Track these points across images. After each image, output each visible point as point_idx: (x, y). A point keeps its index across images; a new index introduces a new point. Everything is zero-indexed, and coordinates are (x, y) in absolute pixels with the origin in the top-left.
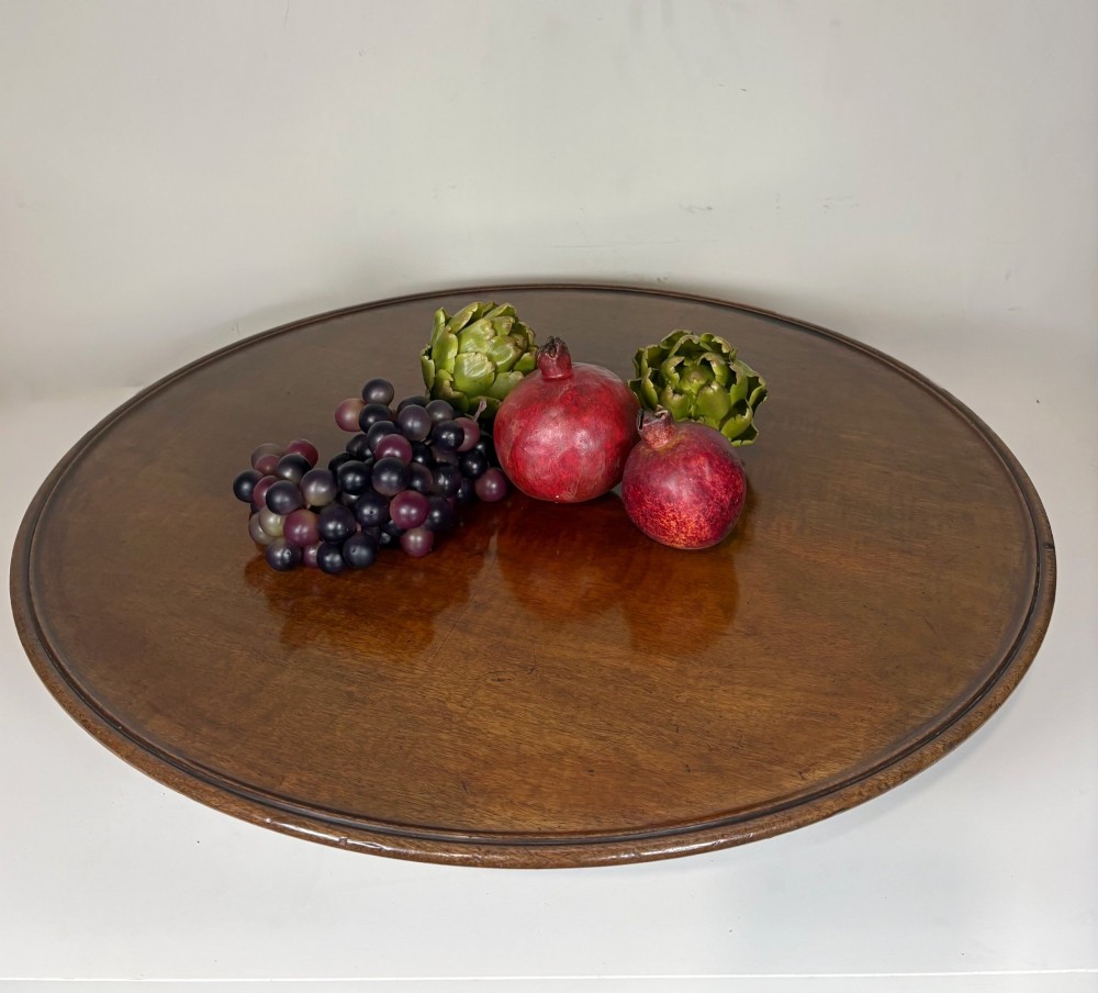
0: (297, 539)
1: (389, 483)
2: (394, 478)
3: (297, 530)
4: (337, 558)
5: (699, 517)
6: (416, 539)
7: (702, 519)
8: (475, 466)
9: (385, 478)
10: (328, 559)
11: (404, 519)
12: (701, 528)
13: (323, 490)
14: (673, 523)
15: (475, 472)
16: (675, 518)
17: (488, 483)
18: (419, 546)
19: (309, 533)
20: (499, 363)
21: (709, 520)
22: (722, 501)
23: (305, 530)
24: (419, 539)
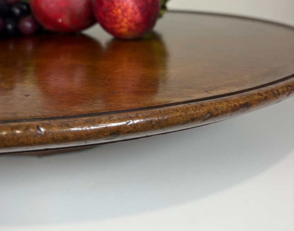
5: (134, 5)
7: (136, 7)
12: (136, 13)
14: (120, 11)
16: (120, 7)
17: (27, 24)
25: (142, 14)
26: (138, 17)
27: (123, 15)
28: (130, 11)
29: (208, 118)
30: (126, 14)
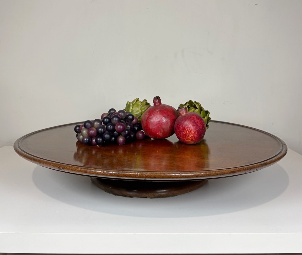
0: (91, 134)
1: (116, 120)
2: (117, 119)
3: (91, 132)
4: (101, 140)
5: (194, 130)
6: (121, 139)
7: (195, 130)
8: (136, 128)
9: (114, 119)
10: (98, 139)
11: (119, 129)
12: (195, 133)
13: (98, 124)
14: (188, 132)
15: (136, 130)
16: (188, 130)
17: (140, 134)
18: (122, 142)
19: (94, 133)
20: (143, 111)
21: (197, 131)
22: (200, 127)
23: (93, 132)
24: (122, 140)
25: (198, 133)
26: (196, 135)
27: (189, 134)
28: (192, 132)
29: (222, 174)
30: (190, 134)
